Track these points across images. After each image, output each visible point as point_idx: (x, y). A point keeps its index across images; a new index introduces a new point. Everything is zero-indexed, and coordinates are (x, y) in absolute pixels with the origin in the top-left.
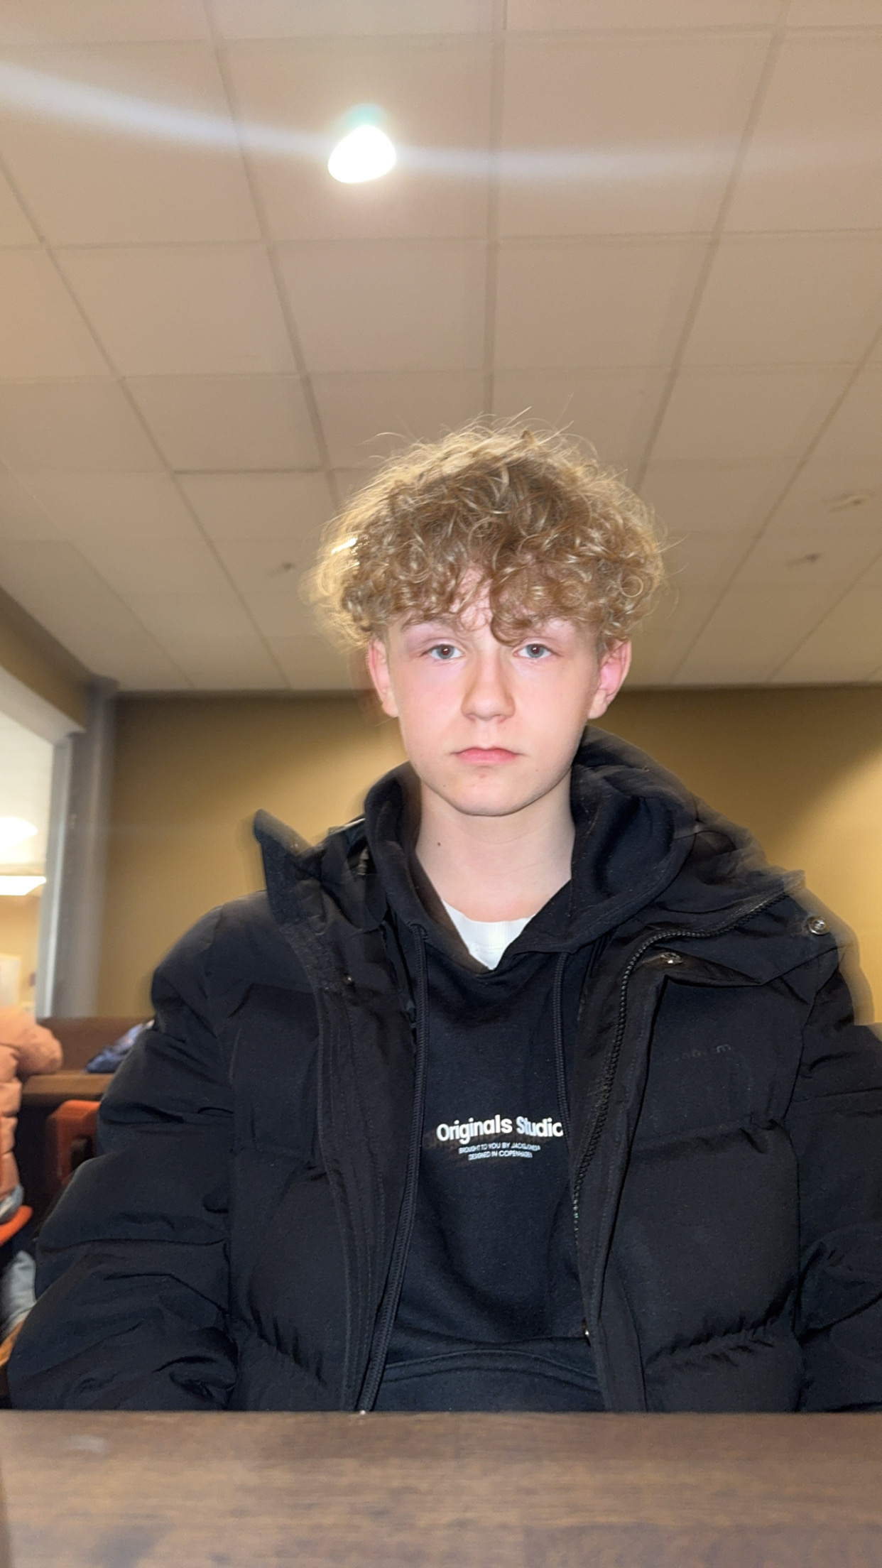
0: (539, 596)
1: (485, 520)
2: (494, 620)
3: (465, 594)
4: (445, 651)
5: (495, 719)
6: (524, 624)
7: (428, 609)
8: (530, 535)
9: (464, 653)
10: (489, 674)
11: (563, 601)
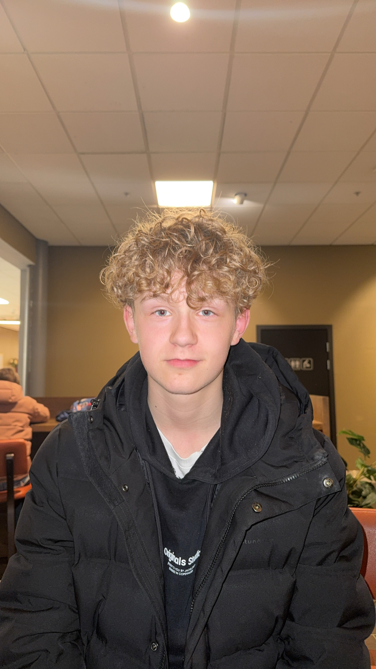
0: (210, 286)
1: (184, 249)
2: (188, 297)
3: (174, 284)
4: (162, 313)
5: (188, 346)
6: (202, 299)
7: (155, 292)
8: (205, 257)
9: (171, 313)
10: (184, 324)
11: (221, 289)
